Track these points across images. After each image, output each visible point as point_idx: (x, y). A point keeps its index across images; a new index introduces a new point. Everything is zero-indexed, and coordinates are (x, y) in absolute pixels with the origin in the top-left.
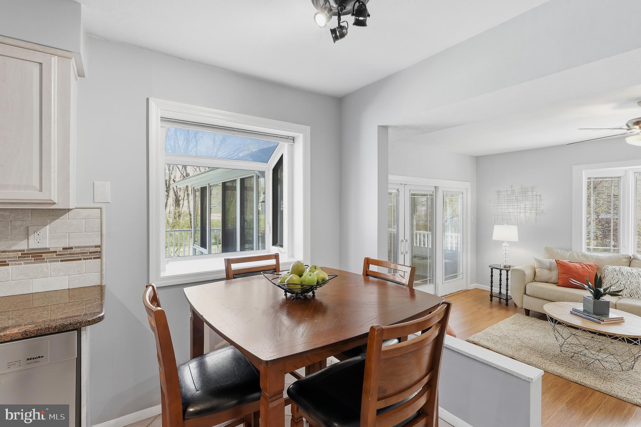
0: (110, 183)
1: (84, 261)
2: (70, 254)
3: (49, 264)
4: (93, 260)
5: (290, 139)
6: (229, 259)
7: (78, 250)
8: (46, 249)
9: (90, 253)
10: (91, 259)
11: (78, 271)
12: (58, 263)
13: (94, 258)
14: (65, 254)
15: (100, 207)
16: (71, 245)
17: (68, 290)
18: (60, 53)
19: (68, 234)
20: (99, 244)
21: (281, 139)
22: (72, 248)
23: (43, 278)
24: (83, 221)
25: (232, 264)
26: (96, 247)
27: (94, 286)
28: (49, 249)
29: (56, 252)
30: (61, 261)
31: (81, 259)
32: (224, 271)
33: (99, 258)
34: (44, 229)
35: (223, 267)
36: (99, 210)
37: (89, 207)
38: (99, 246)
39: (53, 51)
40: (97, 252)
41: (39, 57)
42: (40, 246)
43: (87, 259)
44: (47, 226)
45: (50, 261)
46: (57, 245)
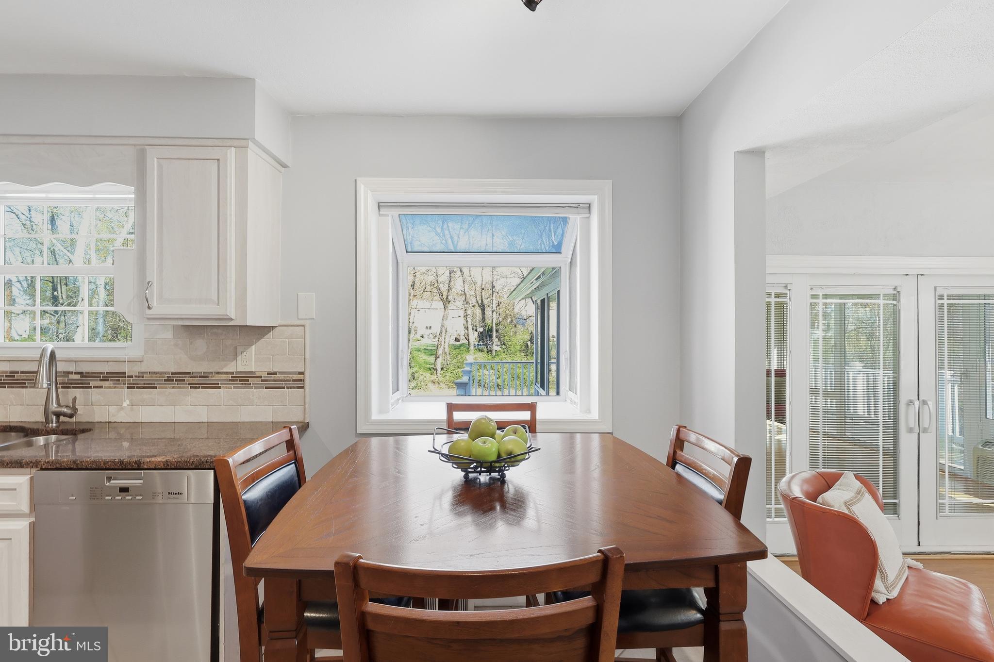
0: (314, 294)
1: (287, 390)
2: (275, 381)
3: (255, 390)
4: (296, 389)
5: (584, 208)
6: (451, 403)
7: (282, 377)
8: (251, 372)
9: (294, 380)
10: (294, 388)
11: (282, 402)
12: (263, 390)
13: (298, 388)
14: (270, 381)
15: (303, 324)
16: (275, 370)
17: (272, 423)
18: (236, 143)
19: (272, 356)
20: (302, 370)
21: (566, 209)
22: (275, 374)
23: (249, 405)
24: (286, 341)
25: (454, 412)
26: (300, 373)
27: (297, 422)
28: (255, 373)
29: (260, 377)
30: (266, 388)
31: (283, 388)
32: (444, 422)
33: (303, 388)
34: (250, 349)
35: (443, 415)
36: (303, 327)
37: (292, 324)
38: (302, 373)
39: (229, 143)
40: (300, 380)
41: (216, 153)
42: (247, 369)
43: (291, 388)
44: (253, 346)
45: (256, 388)
46: (261, 369)
